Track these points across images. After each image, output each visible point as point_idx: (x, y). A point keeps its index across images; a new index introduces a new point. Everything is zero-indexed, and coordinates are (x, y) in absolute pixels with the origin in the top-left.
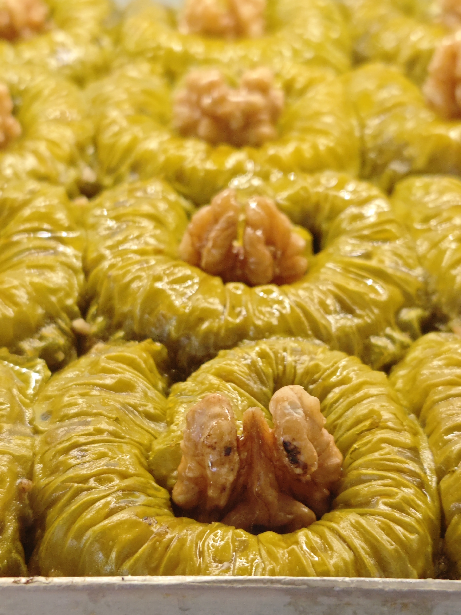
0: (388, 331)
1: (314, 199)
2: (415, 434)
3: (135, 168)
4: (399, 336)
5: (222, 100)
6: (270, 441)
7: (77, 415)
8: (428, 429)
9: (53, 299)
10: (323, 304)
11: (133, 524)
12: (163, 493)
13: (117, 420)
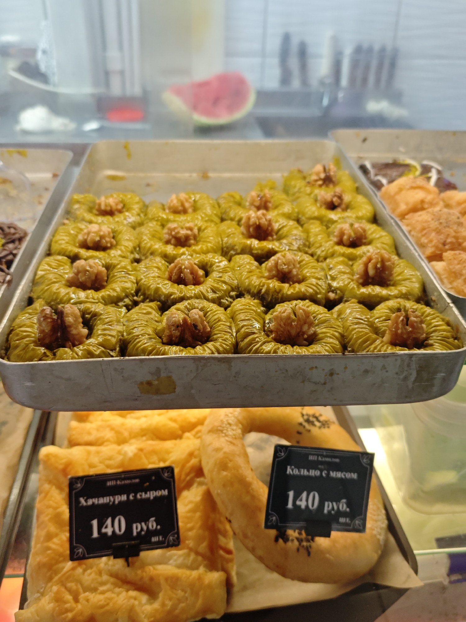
0: (226, 298)
1: (206, 261)
2: (231, 323)
3: (152, 254)
4: (229, 299)
5: (178, 233)
6: (189, 324)
7: (136, 320)
8: (234, 322)
9: (128, 291)
10: (207, 290)
11: (151, 346)
12: (160, 340)
13: (147, 321)
